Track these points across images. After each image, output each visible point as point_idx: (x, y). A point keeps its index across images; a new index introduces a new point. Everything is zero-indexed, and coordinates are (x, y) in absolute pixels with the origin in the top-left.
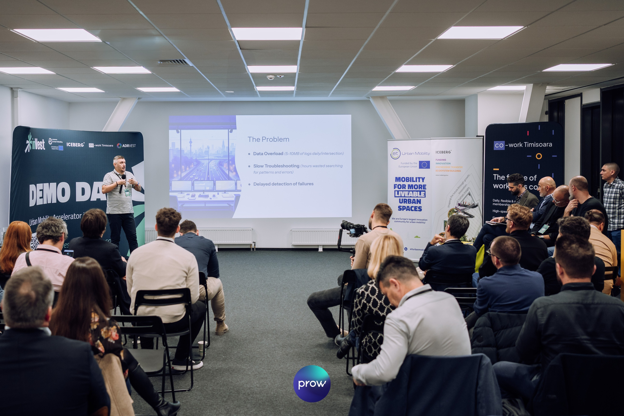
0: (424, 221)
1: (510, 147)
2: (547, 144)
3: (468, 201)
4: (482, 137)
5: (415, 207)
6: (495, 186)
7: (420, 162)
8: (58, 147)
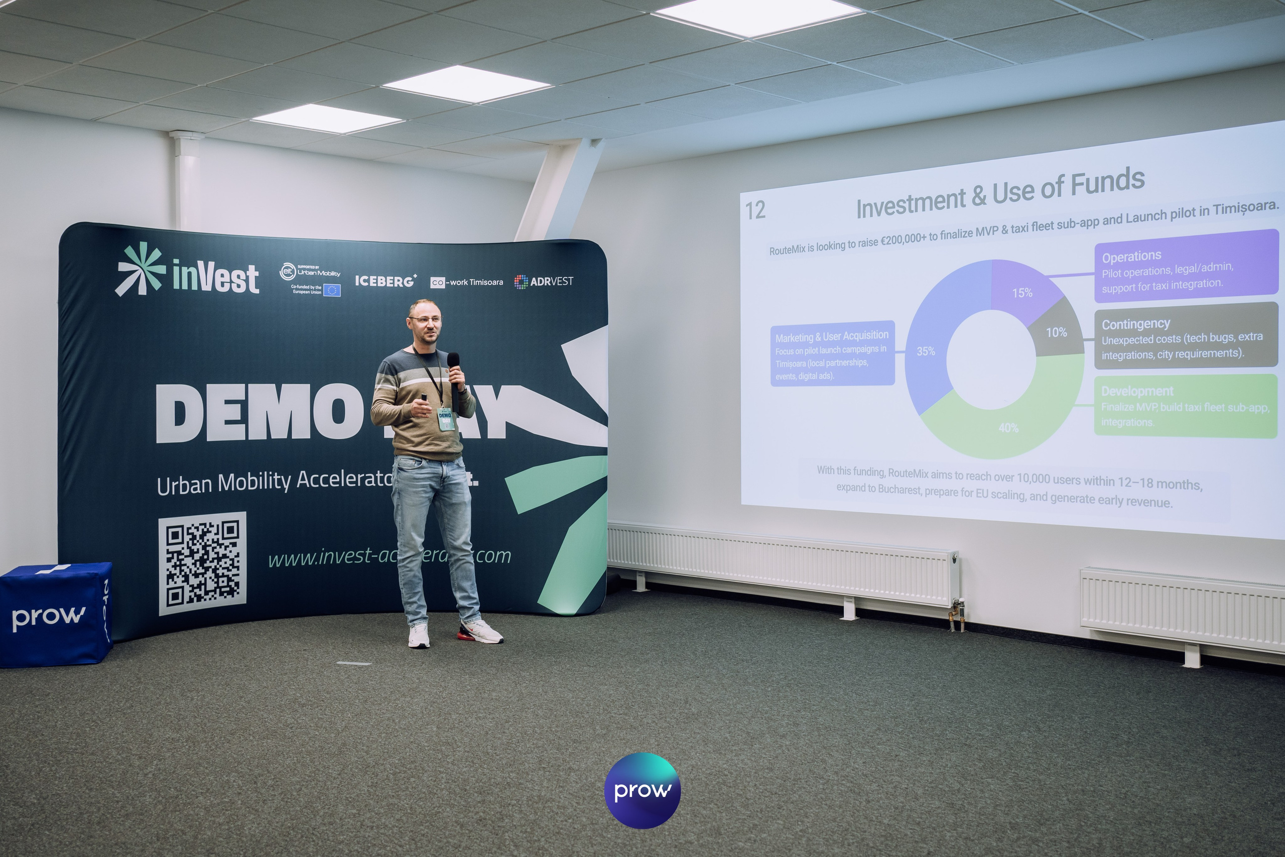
8: (320, 288)
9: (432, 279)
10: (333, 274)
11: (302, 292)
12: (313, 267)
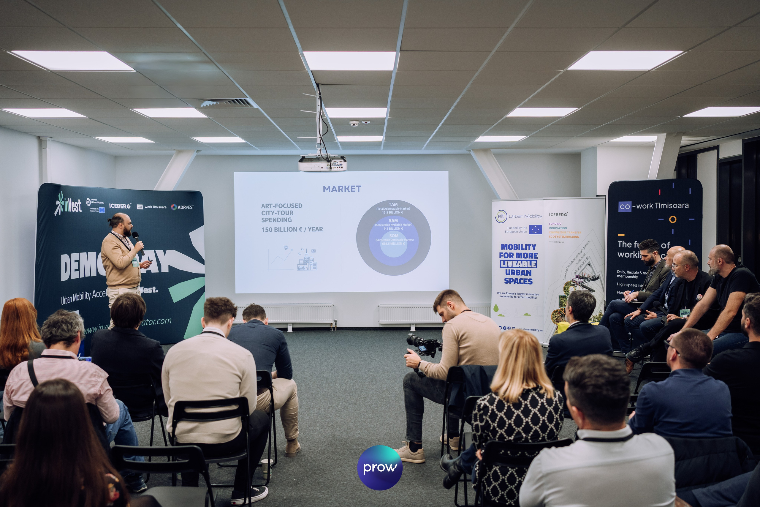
0: (535, 296)
1: (638, 208)
2: (683, 204)
3: (588, 272)
4: (604, 197)
5: (525, 279)
6: (621, 255)
7: (531, 227)
8: (98, 209)
9: (138, 205)
10: (102, 203)
11: (93, 211)
12: (95, 200)
